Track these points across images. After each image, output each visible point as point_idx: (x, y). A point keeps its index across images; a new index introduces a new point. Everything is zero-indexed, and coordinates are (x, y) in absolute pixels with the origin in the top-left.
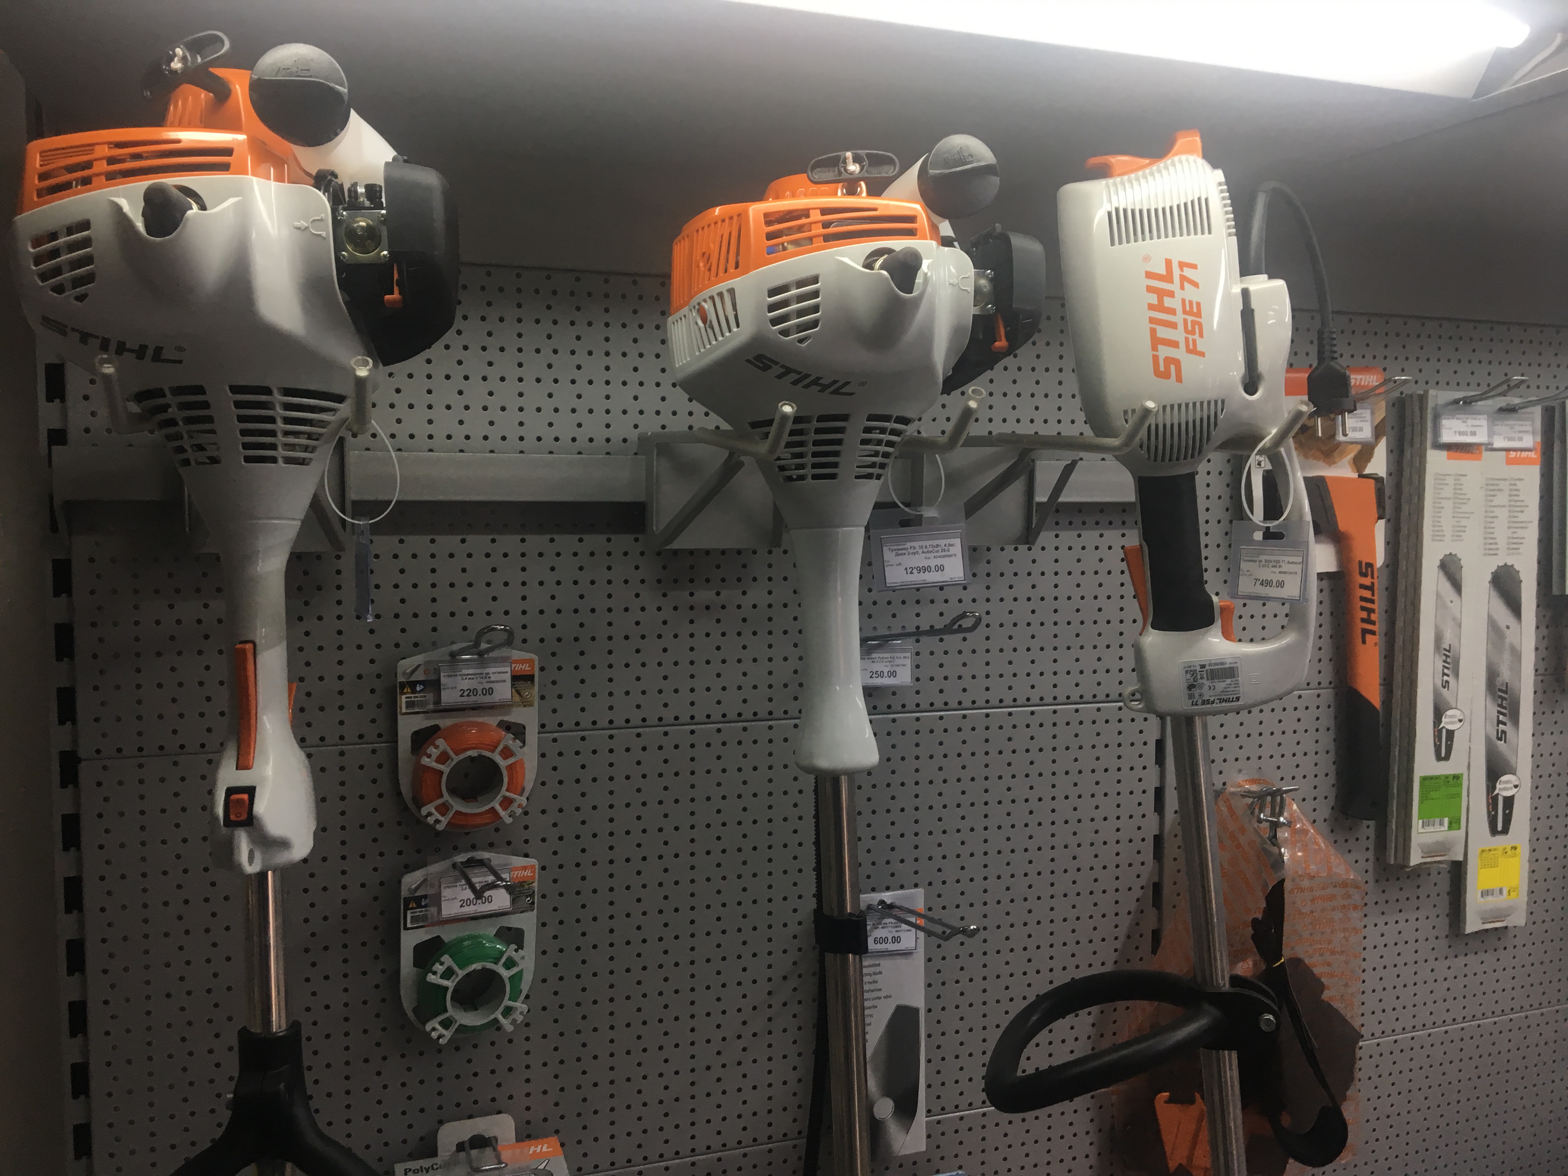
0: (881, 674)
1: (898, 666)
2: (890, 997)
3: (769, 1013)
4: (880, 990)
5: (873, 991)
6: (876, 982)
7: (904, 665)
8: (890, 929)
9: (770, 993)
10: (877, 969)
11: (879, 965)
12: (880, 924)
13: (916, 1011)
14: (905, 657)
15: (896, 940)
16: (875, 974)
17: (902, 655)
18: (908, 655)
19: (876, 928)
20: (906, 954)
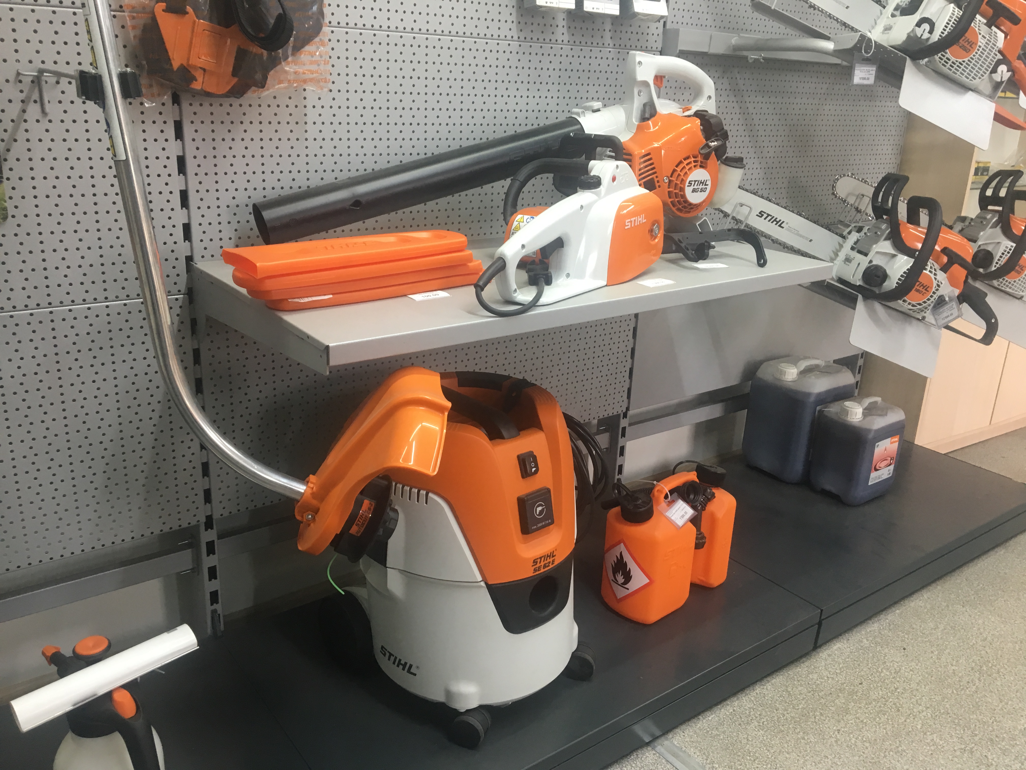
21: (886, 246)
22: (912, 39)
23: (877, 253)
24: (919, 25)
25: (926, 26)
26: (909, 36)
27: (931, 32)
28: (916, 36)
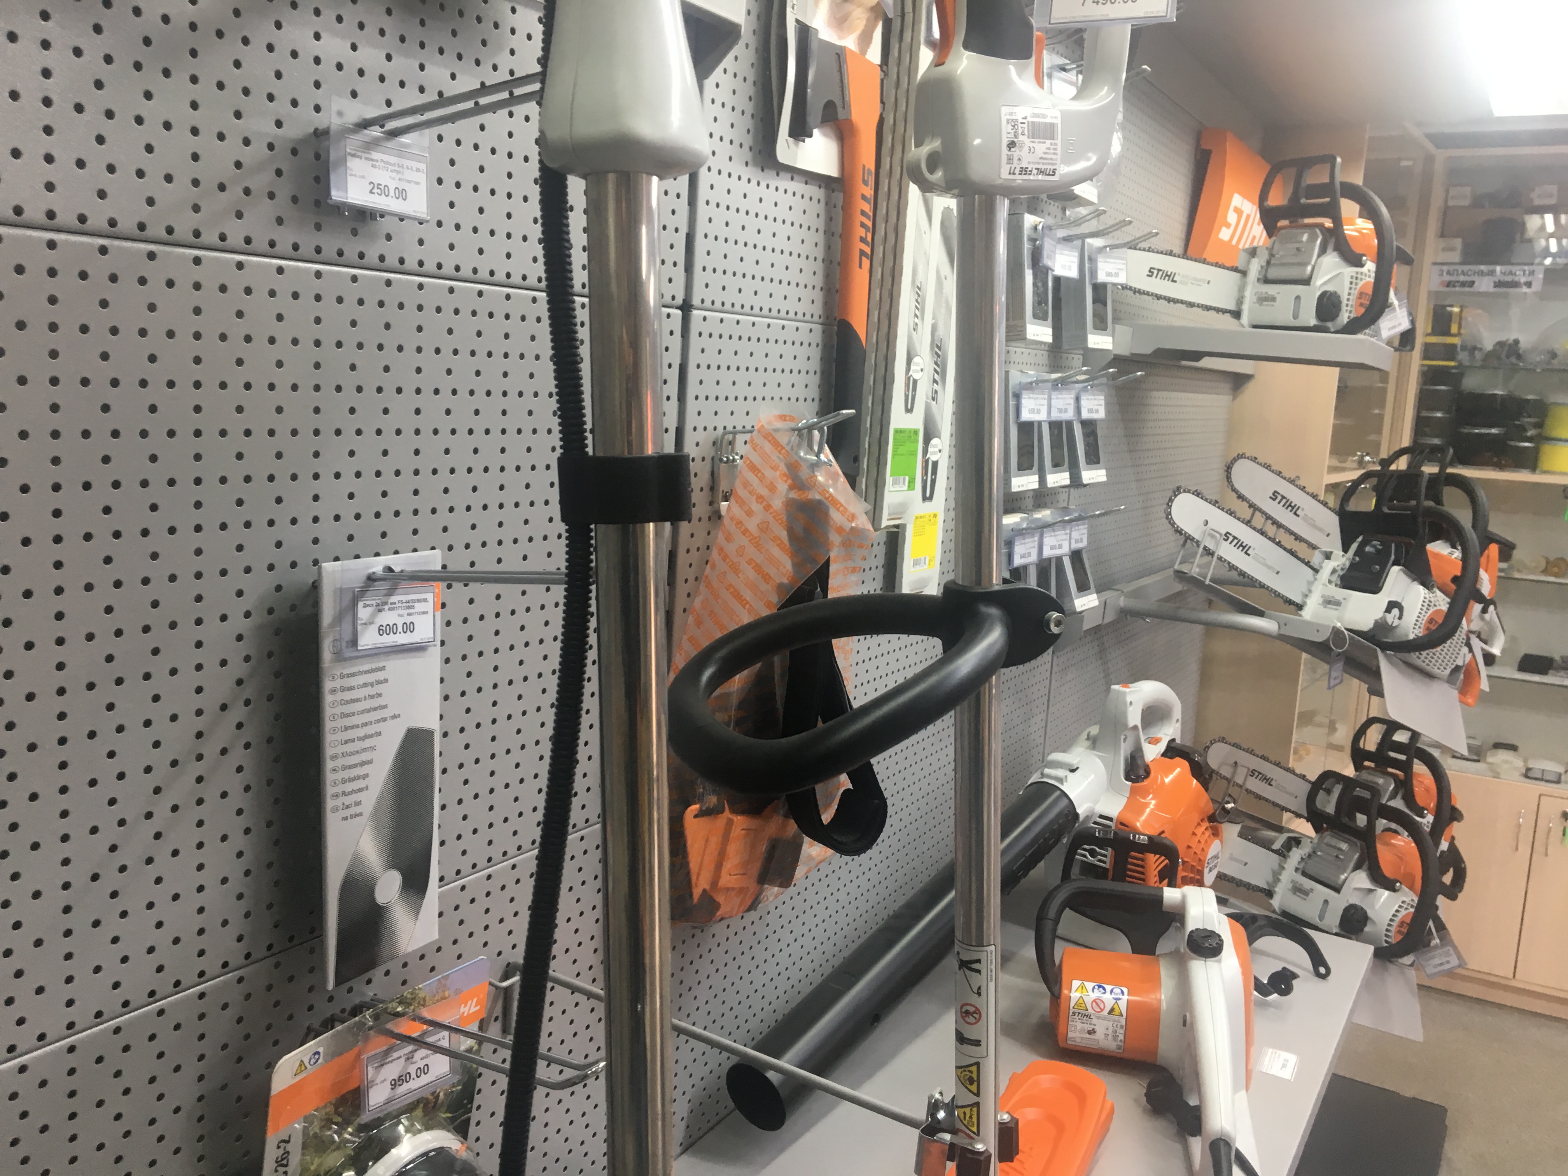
0: (384, 190)
1: (409, 182)
2: (399, 716)
3: (199, 768)
4: (385, 707)
5: (375, 709)
6: (380, 695)
7: (417, 183)
8: (401, 612)
9: (199, 735)
10: (380, 676)
11: (383, 668)
12: (386, 603)
13: (430, 733)
14: (418, 170)
15: (409, 628)
16: (379, 682)
17: (415, 165)
18: (423, 166)
19: (380, 611)
20: (418, 648)
21: (1361, 879)
22: (1381, 626)
23: (1356, 889)
24: (1388, 610)
25: (1395, 611)
26: (1376, 622)
27: (1400, 618)
28: (1387, 623)
